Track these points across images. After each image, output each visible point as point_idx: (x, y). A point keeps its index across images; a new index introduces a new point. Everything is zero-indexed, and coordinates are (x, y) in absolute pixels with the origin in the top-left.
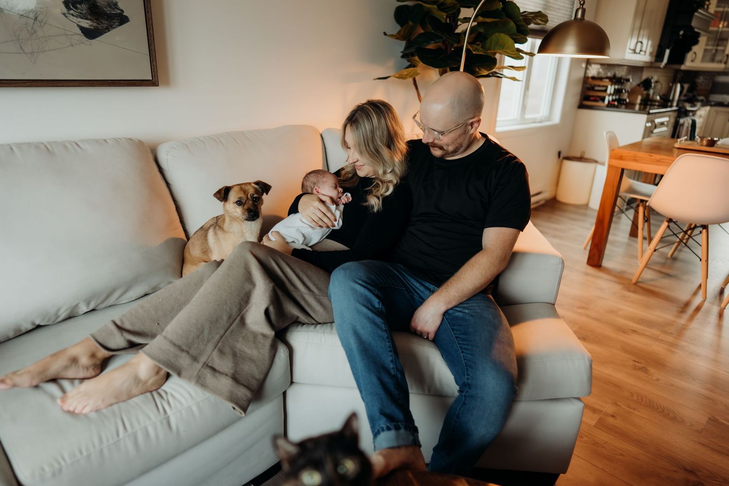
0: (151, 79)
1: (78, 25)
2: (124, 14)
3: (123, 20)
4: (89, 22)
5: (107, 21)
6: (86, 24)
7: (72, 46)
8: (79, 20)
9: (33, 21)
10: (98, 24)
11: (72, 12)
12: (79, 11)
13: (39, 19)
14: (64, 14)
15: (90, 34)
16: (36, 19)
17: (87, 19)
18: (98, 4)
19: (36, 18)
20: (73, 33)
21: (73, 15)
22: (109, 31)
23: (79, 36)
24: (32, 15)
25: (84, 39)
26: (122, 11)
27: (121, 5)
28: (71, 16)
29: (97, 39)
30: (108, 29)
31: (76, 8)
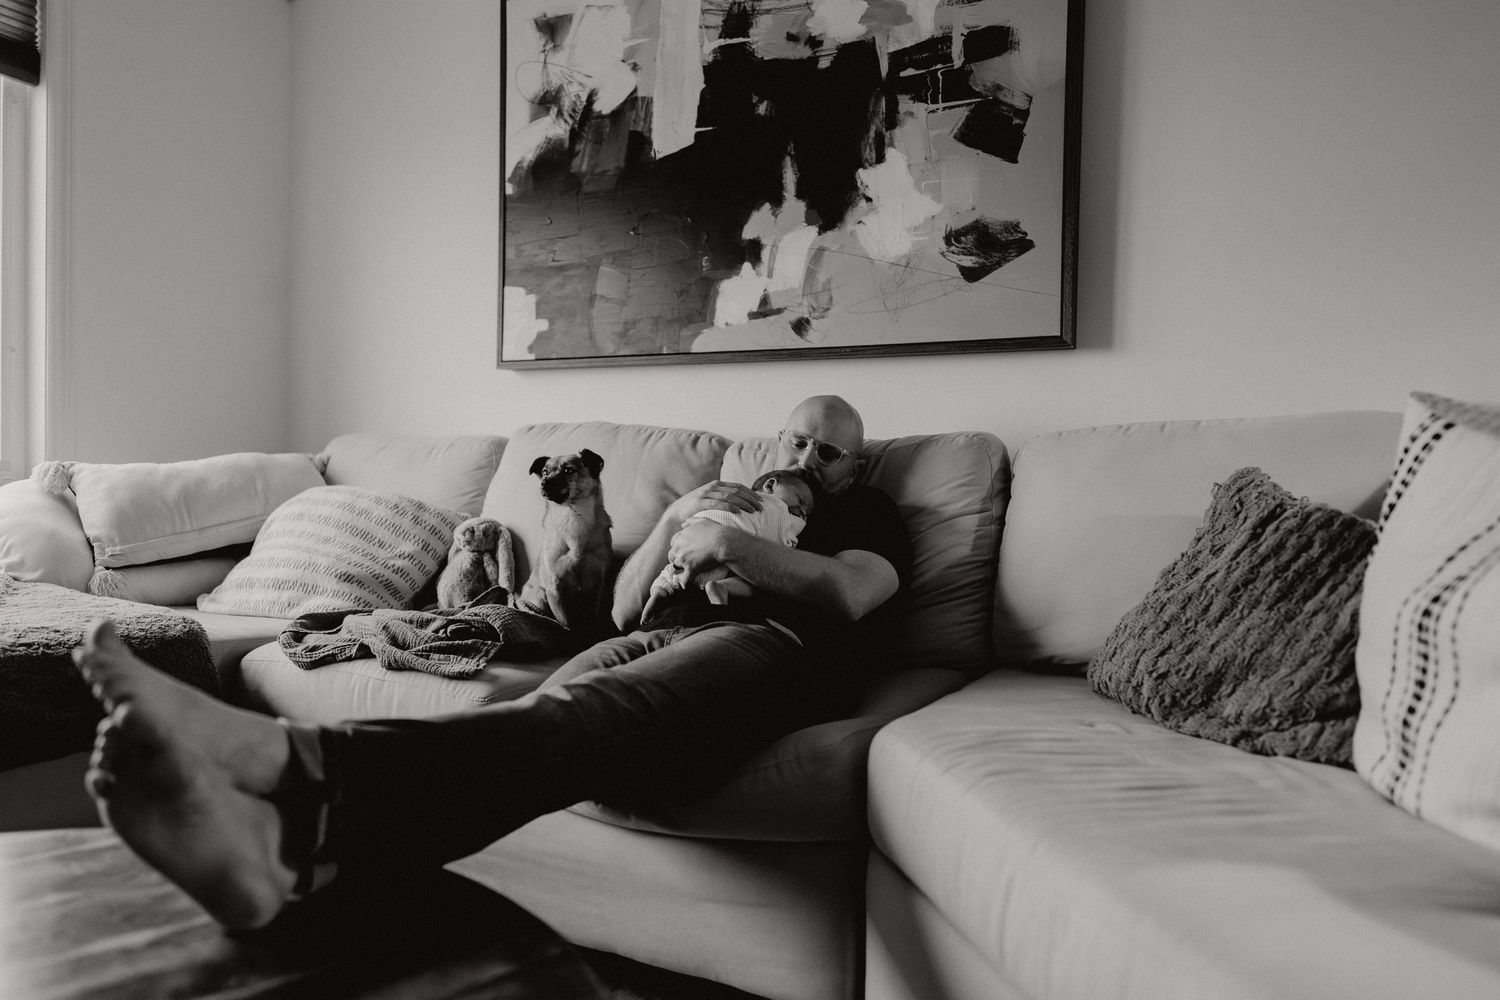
0: (1058, 334)
1: (958, 265)
2: (1028, 238)
3: (1024, 245)
4: (973, 258)
5: (1000, 252)
6: (968, 261)
7: (946, 294)
8: (962, 257)
9: (903, 268)
10: (987, 259)
11: (953, 248)
12: (962, 245)
13: (911, 265)
14: (942, 254)
15: (971, 275)
16: (906, 267)
17: (971, 255)
18: (990, 231)
19: (908, 264)
20: (948, 277)
21: (953, 253)
22: (1000, 266)
23: (956, 280)
24: (903, 262)
25: (963, 282)
26: (1025, 234)
27: (1023, 227)
28: (951, 254)
29: (982, 280)
30: (999, 264)
31: (959, 242)
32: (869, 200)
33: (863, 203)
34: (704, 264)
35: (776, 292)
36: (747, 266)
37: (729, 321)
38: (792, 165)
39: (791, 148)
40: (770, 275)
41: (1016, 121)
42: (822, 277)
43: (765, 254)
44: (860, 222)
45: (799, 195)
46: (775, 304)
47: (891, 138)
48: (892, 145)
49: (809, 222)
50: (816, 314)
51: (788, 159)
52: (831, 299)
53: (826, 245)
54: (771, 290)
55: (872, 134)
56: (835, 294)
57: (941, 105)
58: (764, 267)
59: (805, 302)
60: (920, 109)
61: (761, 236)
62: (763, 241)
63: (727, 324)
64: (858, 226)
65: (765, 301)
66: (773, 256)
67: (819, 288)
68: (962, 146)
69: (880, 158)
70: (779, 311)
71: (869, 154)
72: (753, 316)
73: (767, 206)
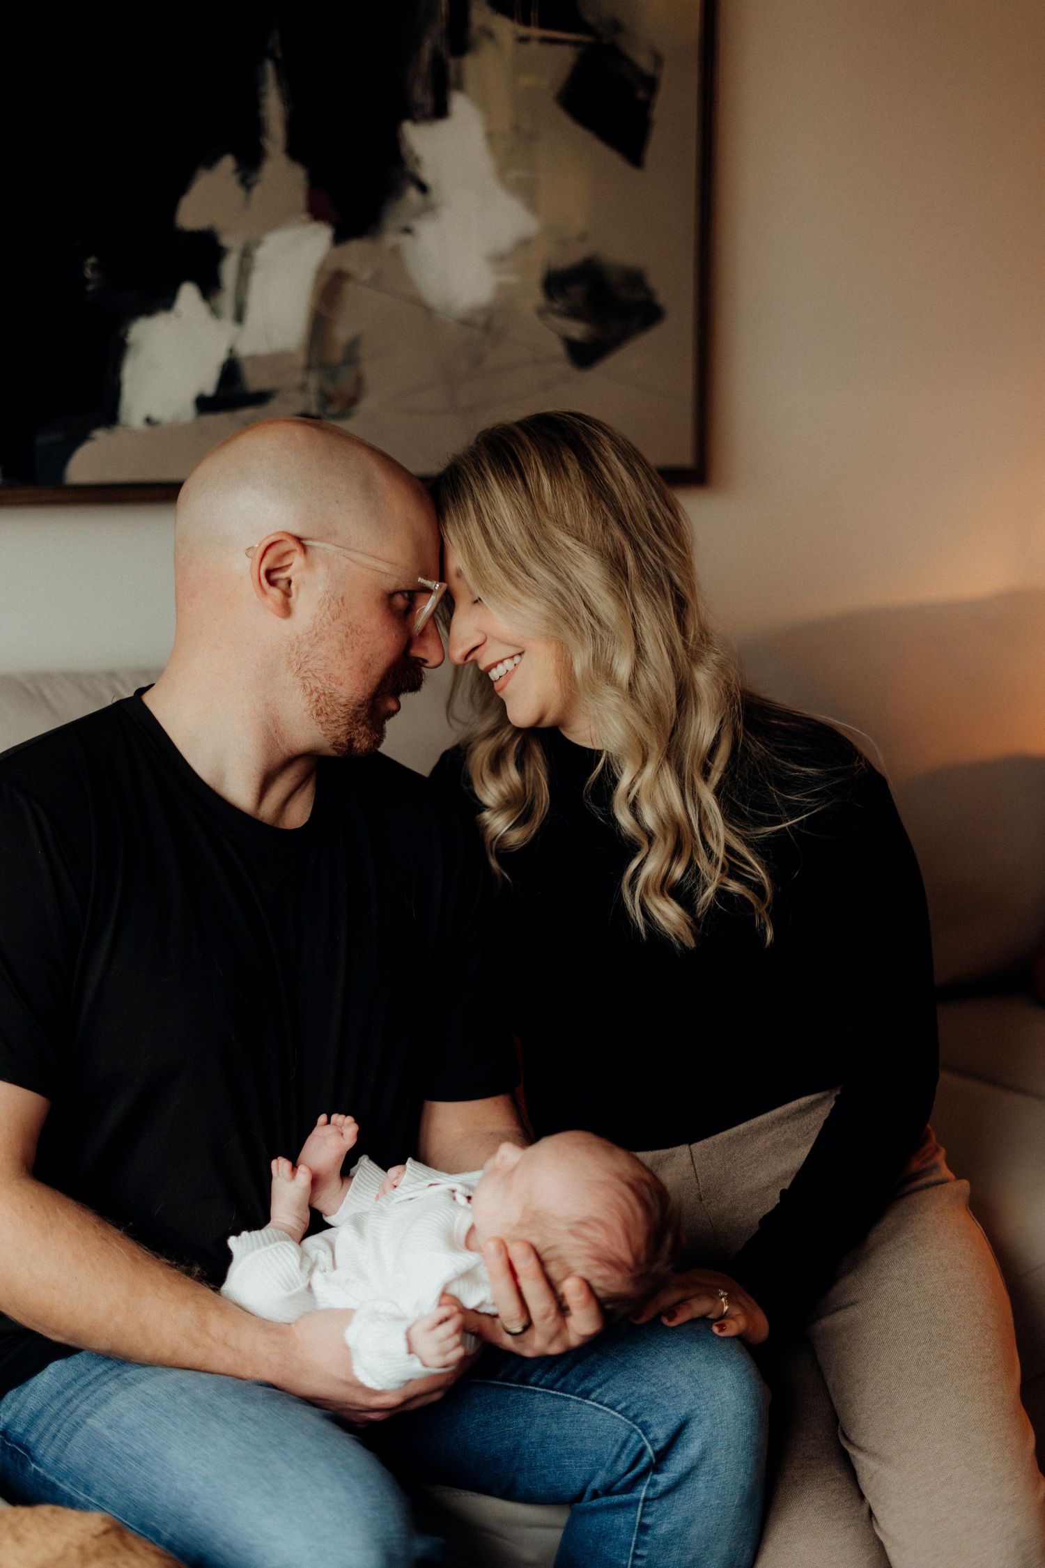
0: (689, 464)
1: (562, 336)
2: (654, 300)
3: (650, 313)
4: (582, 324)
5: (619, 320)
6: (577, 330)
7: (546, 388)
10: (602, 330)
11: (555, 304)
12: (569, 301)
13: (494, 327)
14: (539, 312)
15: (584, 356)
16: (488, 328)
17: (579, 319)
19: (488, 324)
20: (547, 357)
21: (555, 313)
22: (620, 346)
23: (560, 362)
24: (480, 320)
25: (570, 367)
26: (652, 293)
27: (650, 281)
28: (552, 316)
29: (596, 368)
30: (618, 342)
31: (565, 294)
32: (423, 188)
33: (413, 194)
34: (88, 273)
35: (254, 358)
36: (188, 294)
37: (156, 414)
38: (279, 81)
39: (274, 41)
40: (239, 316)
41: (641, 95)
42: (342, 333)
43: (229, 270)
44: (408, 231)
45: (295, 151)
46: (254, 381)
47: (459, 73)
48: (460, 86)
49: (316, 212)
50: (332, 410)
51: (269, 67)
52: (359, 381)
53: (350, 266)
54: (246, 349)
55: (426, 54)
56: (369, 370)
57: (535, 32)
58: (226, 300)
59: (313, 382)
60: (505, 28)
61: (219, 226)
62: (226, 240)
63: (148, 421)
64: (405, 240)
65: (231, 371)
66: (244, 273)
67: (337, 355)
68: (566, 121)
69: (440, 111)
70: (261, 398)
71: (421, 94)
72: (204, 404)
73: (228, 163)
